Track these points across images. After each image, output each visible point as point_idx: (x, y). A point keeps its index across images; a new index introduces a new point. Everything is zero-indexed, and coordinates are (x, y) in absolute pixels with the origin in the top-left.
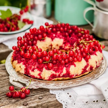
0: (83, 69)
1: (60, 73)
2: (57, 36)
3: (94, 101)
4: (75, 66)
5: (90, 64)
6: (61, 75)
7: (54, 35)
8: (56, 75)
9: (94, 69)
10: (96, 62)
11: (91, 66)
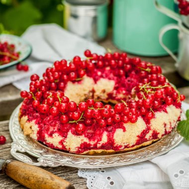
0: (138, 136)
1: (96, 141)
2: (104, 75)
4: (124, 130)
5: (152, 128)
6: (98, 145)
7: (99, 73)
8: (90, 145)
9: (159, 136)
10: (165, 125)
11: (154, 131)
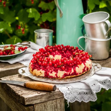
0: (83, 69)
1: (70, 72)
2: (56, 54)
3: (85, 93)
8: (67, 74)
9: (89, 69)
10: (90, 65)
11: (87, 67)
